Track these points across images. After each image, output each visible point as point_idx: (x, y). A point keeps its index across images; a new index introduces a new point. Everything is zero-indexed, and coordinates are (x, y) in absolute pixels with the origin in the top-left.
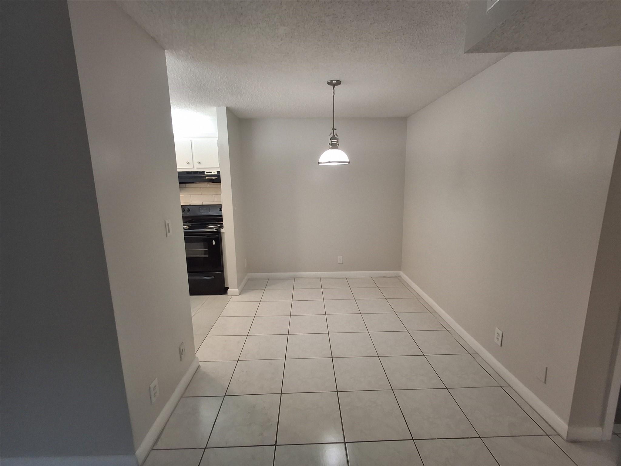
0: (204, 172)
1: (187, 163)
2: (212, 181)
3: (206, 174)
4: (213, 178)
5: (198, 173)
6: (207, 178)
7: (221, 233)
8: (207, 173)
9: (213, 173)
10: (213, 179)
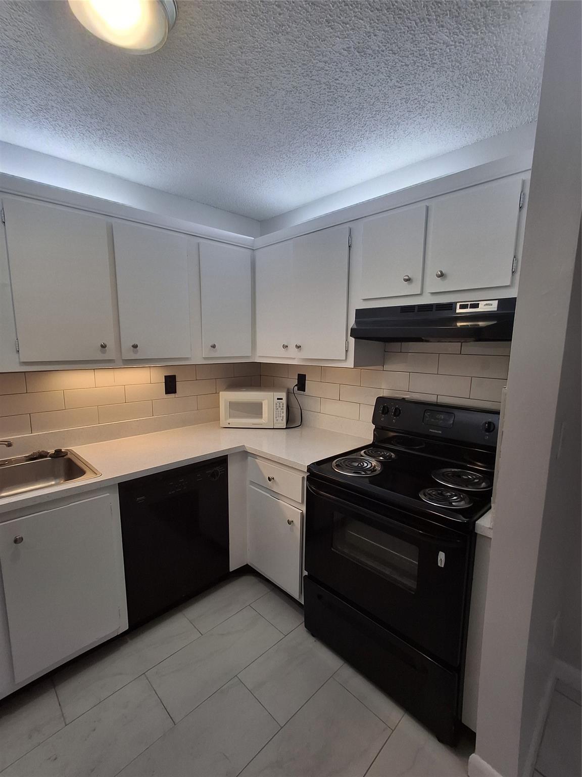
0: (451, 306)
1: (406, 280)
2: (477, 335)
3: (458, 311)
4: (481, 324)
5: (434, 308)
6: (459, 324)
7: (476, 533)
8: (462, 307)
9: (483, 308)
10: (481, 329)
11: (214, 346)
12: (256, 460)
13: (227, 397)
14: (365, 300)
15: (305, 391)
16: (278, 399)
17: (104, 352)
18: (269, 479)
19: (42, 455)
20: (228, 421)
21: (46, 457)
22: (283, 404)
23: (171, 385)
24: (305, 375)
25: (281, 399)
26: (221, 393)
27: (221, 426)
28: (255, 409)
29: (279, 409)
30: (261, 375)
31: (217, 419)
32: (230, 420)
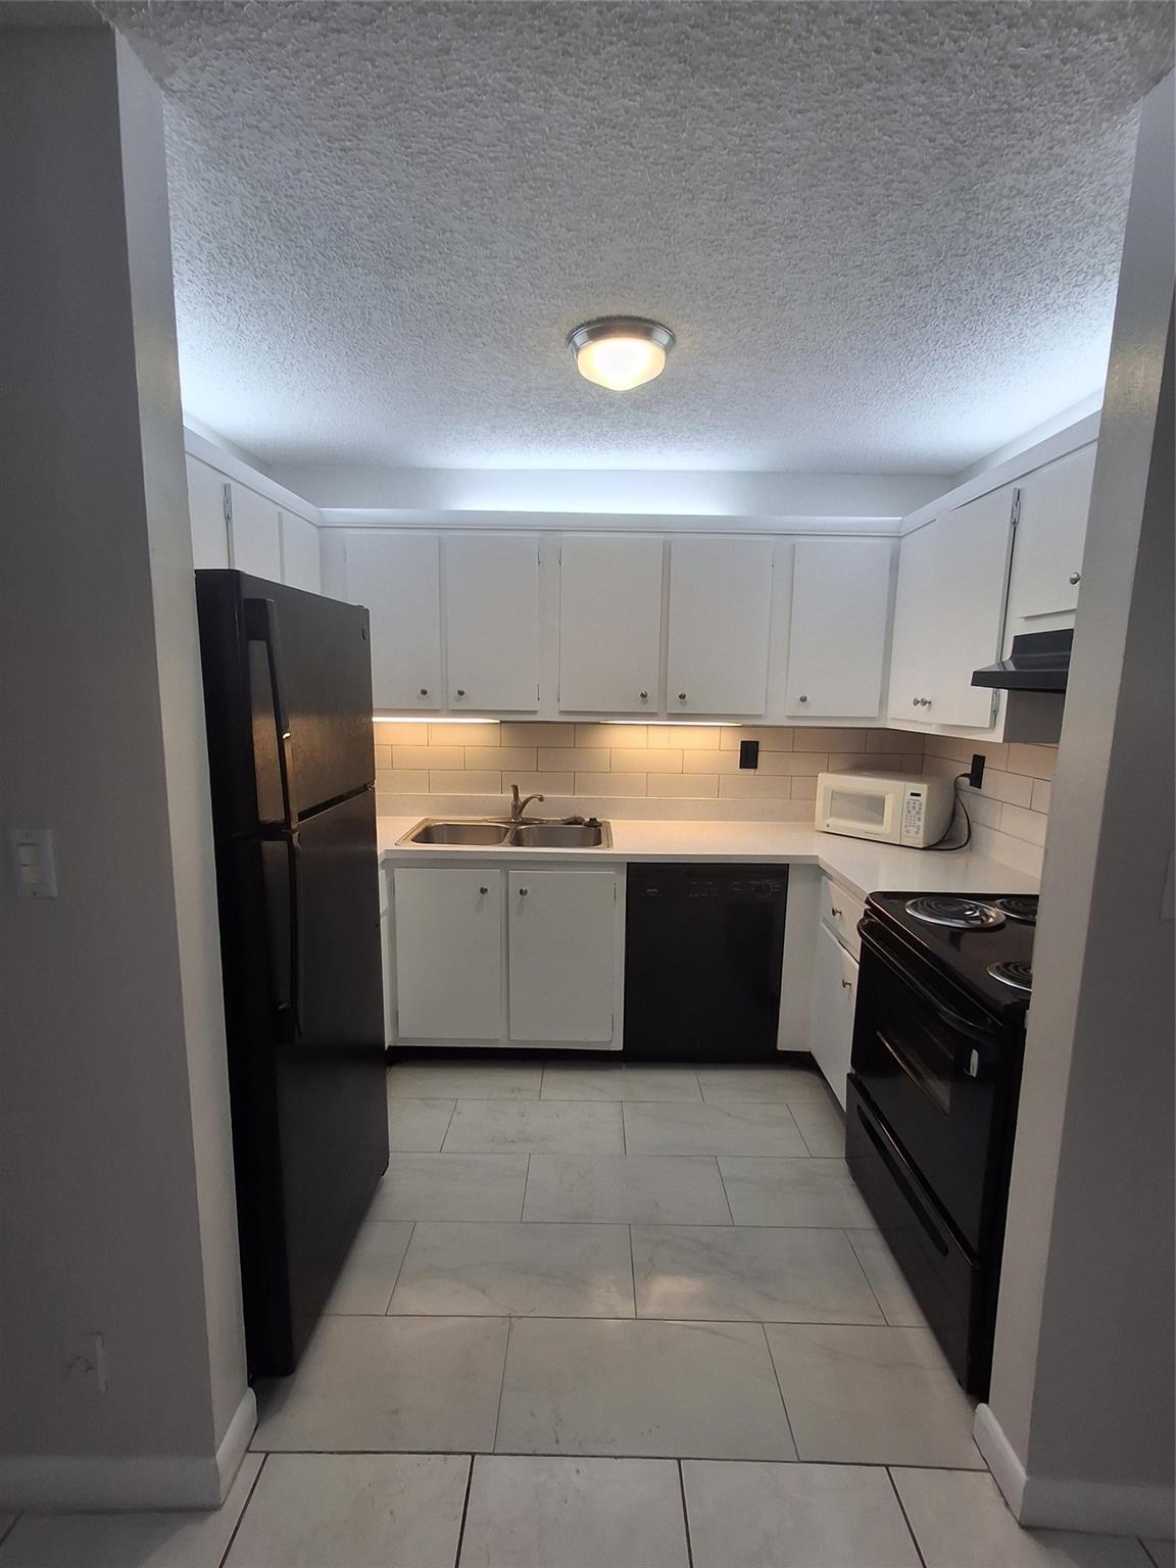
1: (1074, 582)
11: (803, 700)
12: (830, 882)
13: (830, 782)
14: (1027, 618)
15: (980, 788)
16: (912, 794)
17: (646, 702)
18: (834, 912)
19: (576, 821)
20: (828, 822)
21: (581, 824)
22: (920, 804)
23: (749, 755)
24: (984, 758)
25: (918, 795)
26: (820, 775)
27: (817, 828)
28: (874, 806)
29: (913, 813)
30: (923, 755)
31: (809, 816)
32: (833, 821)
